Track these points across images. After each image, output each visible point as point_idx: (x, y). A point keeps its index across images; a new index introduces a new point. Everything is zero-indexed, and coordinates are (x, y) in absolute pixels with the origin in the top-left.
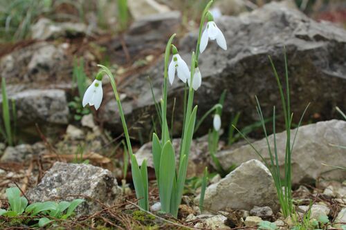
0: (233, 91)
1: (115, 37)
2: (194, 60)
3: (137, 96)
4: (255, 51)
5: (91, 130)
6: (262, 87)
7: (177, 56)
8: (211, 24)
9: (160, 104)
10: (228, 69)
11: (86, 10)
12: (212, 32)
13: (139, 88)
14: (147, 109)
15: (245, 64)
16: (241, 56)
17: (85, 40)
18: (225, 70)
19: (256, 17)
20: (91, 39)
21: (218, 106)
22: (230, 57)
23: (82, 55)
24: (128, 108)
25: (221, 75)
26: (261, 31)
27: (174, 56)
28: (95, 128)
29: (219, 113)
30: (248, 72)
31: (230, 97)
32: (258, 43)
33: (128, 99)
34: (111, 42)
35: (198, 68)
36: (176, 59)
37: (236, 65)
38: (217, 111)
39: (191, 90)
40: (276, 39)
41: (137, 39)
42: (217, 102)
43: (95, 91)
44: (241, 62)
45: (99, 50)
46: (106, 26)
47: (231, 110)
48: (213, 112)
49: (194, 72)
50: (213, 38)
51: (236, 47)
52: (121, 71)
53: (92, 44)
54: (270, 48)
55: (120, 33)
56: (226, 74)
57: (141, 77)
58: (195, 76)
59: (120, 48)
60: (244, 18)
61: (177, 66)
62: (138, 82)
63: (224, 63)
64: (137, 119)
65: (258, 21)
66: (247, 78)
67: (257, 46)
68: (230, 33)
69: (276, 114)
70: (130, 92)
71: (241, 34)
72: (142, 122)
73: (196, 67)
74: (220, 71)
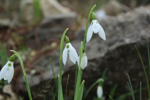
0: (112, 69)
1: (30, 29)
2: (82, 47)
3: (44, 71)
4: (128, 41)
5: (9, 96)
6: (132, 67)
7: (69, 44)
8: (95, 22)
9: (58, 78)
10: (108, 53)
11: (11, 10)
12: (96, 27)
13: (46, 66)
14: (49, 82)
15: (120, 50)
16: (118, 44)
17: (8, 31)
18: (106, 54)
19: (129, 17)
20: (13, 31)
21: (101, 80)
22: (110, 45)
23: (6, 41)
24: (37, 81)
25: (103, 58)
26: (132, 27)
27: (67, 44)
28: (13, 95)
29: (101, 85)
30: (123, 56)
31: (110, 73)
32: (130, 35)
33: (37, 74)
34: (27, 32)
35: (85, 53)
36: (68, 47)
37: (114, 51)
38: (100, 84)
39: (79, 69)
40: (143, 33)
41: (45, 31)
42: (100, 77)
43: (8, 69)
44: (118, 48)
45: (18, 39)
46: (24, 22)
47: (110, 83)
48: (97, 85)
49: (82, 56)
50: (96, 32)
51: (114, 38)
52: (33, 53)
53: (14, 34)
54: (139, 39)
55: (34, 27)
56: (107, 57)
57: (47, 58)
58: (82, 59)
59: (33, 37)
60: (121, 18)
61: (69, 51)
62: (45, 62)
63: (106, 49)
64: (42, 89)
65: (130, 20)
66: (122, 60)
67: (129, 38)
68: (110, 28)
69: (142, 87)
70: (39, 69)
71: (118, 29)
72: (45, 91)
73: (83, 52)
74: (103, 55)
